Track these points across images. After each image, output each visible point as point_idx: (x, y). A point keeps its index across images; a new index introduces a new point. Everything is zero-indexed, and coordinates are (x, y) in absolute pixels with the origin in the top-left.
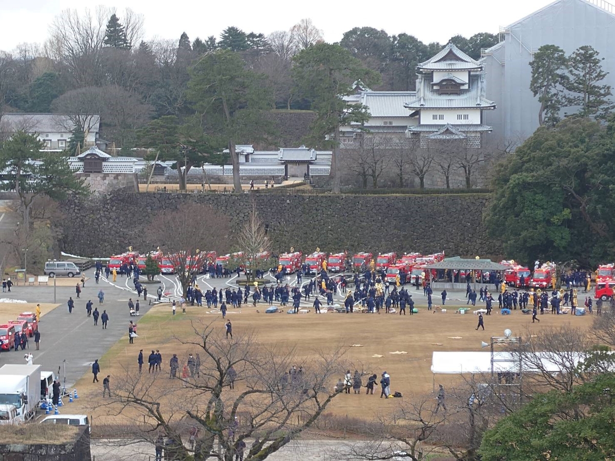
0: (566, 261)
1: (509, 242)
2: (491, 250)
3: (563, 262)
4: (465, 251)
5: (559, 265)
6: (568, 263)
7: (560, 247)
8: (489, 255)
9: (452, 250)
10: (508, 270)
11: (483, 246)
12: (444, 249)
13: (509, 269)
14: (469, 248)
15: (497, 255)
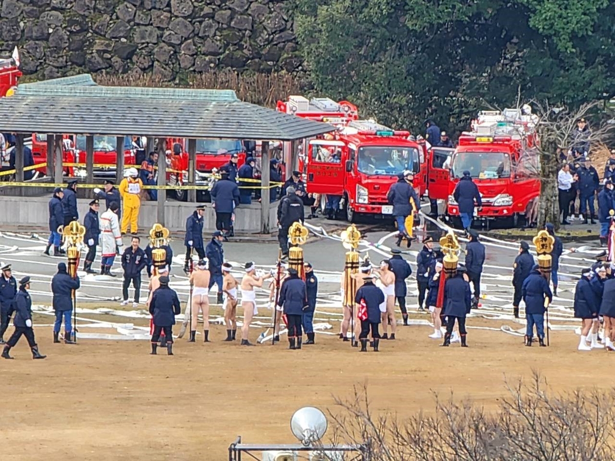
0: (585, 100)
1: (323, 11)
2: (241, 48)
3: (573, 107)
4: (116, 52)
5: (553, 118)
6: (594, 110)
7: (556, 34)
8: (231, 74)
9: (58, 49)
10: (314, 142)
11: (201, 29)
12: (17, 41)
13: (320, 136)
14: (137, 39)
15: (269, 71)
